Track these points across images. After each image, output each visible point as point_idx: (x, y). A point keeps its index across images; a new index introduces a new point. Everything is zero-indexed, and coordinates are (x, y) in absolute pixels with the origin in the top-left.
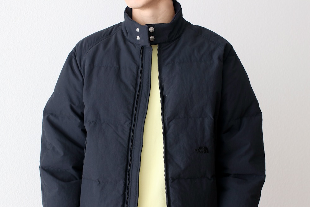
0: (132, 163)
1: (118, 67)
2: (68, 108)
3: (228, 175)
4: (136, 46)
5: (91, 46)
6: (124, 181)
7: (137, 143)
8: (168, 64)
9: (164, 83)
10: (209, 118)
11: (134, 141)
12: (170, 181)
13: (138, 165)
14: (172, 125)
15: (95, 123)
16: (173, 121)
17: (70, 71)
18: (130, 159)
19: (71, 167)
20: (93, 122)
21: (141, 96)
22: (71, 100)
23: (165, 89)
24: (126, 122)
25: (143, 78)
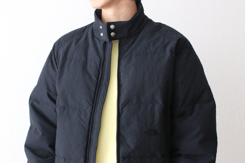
0: (91, 143)
1: (85, 59)
2: (46, 95)
3: (180, 155)
4: (101, 41)
5: (66, 42)
6: (84, 159)
7: (96, 126)
8: (126, 56)
9: (121, 73)
10: (159, 104)
11: (93, 124)
12: (121, 159)
13: (96, 145)
14: (125, 109)
15: (64, 108)
16: (127, 107)
17: (50, 64)
18: (90, 140)
19: (47, 146)
20: (62, 107)
21: (102, 85)
22: (48, 89)
23: (122, 78)
24: (88, 107)
25: (104, 69)
